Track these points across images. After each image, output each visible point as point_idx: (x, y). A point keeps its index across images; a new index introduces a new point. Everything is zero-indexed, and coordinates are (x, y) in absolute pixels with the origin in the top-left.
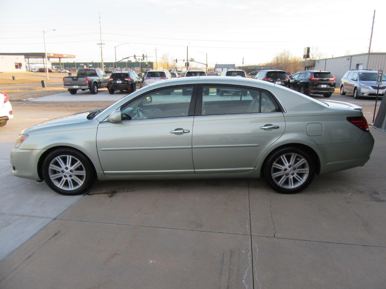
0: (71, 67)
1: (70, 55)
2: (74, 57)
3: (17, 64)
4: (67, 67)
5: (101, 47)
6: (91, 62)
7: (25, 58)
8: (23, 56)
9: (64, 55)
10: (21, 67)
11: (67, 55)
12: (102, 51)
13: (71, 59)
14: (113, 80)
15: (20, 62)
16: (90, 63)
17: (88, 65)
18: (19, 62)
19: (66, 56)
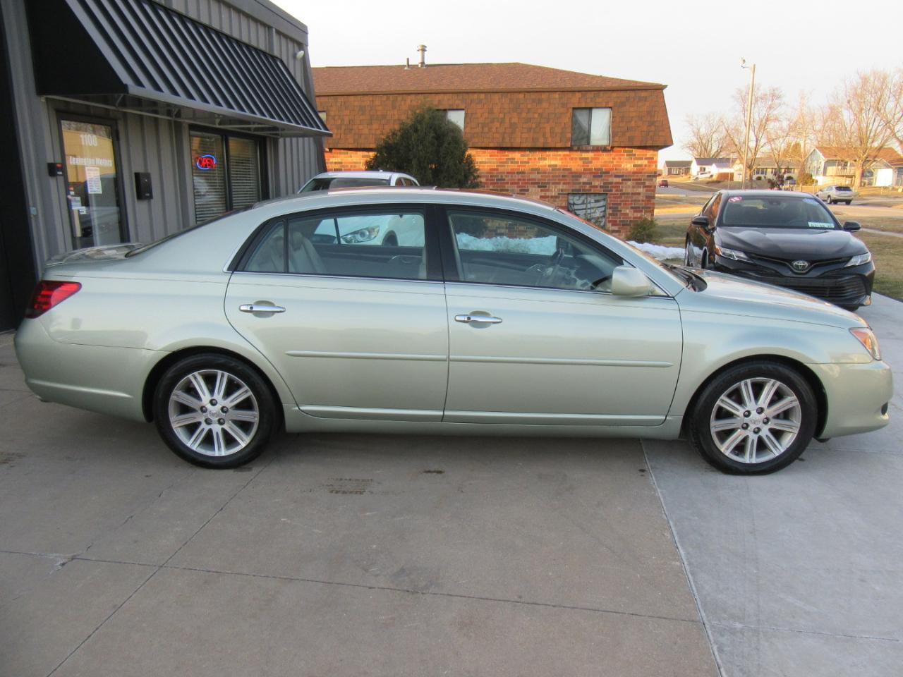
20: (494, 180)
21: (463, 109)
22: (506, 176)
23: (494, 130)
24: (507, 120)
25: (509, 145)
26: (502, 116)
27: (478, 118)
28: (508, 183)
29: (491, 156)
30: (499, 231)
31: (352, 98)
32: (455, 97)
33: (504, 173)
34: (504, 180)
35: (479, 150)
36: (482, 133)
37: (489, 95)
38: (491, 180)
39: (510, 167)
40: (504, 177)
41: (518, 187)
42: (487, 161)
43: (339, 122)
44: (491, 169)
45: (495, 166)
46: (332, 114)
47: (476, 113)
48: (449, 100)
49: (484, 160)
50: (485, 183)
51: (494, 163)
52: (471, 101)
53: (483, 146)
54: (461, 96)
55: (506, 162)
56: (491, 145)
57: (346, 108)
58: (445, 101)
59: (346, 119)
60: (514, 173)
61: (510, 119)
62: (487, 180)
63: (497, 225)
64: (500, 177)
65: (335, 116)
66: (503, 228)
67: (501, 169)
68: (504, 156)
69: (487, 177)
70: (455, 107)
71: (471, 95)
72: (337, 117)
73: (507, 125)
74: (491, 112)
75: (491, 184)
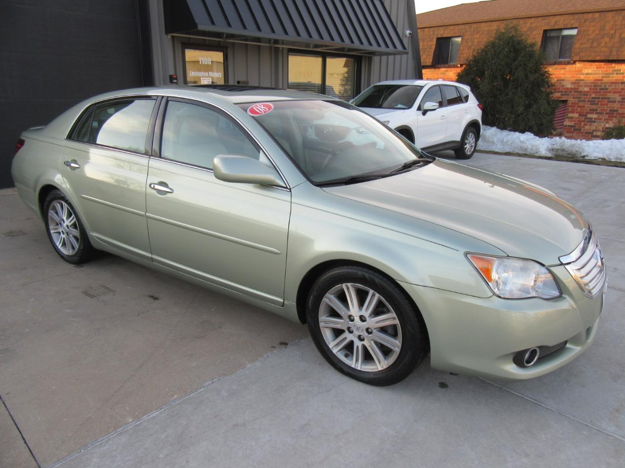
20: (597, 89)
21: (576, 28)
22: (609, 86)
23: (603, 44)
24: (617, 35)
25: (615, 58)
26: (613, 32)
27: (590, 35)
28: (610, 92)
29: (597, 68)
30: (595, 133)
31: (483, 24)
32: (571, 17)
33: (608, 83)
34: (607, 89)
35: (587, 63)
36: (591, 47)
37: (603, 14)
38: (594, 89)
39: (615, 77)
40: (607, 87)
41: (620, 96)
42: (593, 72)
43: (470, 44)
44: (595, 80)
45: (599, 77)
46: (466, 38)
47: (588, 30)
48: (564, 20)
49: (590, 72)
50: (588, 92)
51: (600, 74)
52: (585, 20)
53: (590, 59)
54: (576, 16)
55: (611, 74)
56: (598, 58)
57: (477, 33)
58: (560, 22)
59: (476, 41)
60: (618, 83)
61: (621, 34)
62: (590, 89)
63: (594, 128)
64: (603, 87)
65: (468, 39)
66: (599, 131)
67: (605, 80)
68: (610, 68)
69: (591, 86)
70: (570, 27)
71: (585, 15)
72: (469, 41)
73: (616, 39)
74: (603, 28)
75: (594, 92)
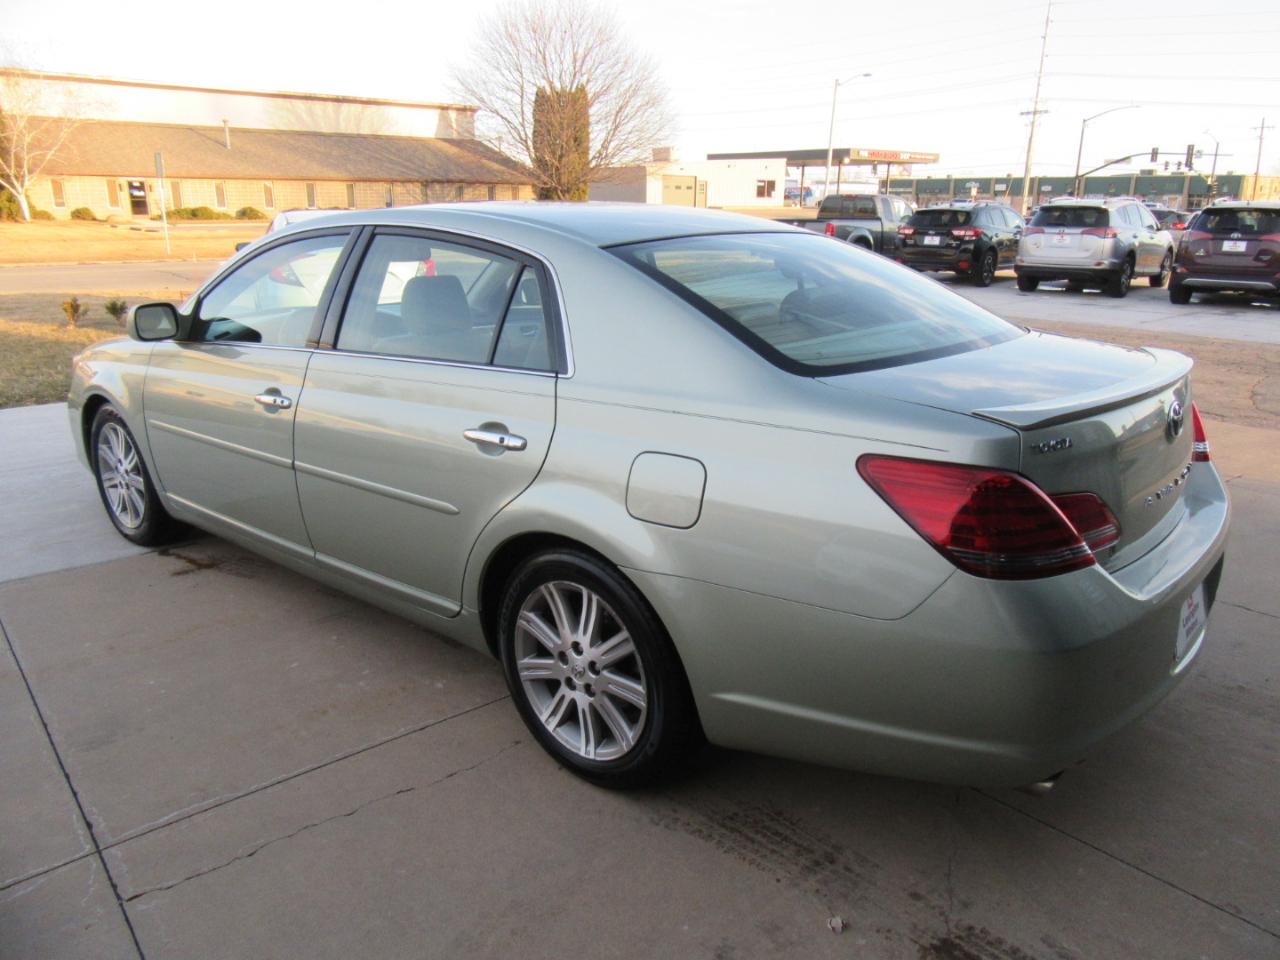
0: (937, 194)
1: (922, 154)
2: (935, 161)
3: (762, 184)
4: (925, 192)
5: (1033, 123)
6: (1005, 176)
7: (788, 164)
8: (784, 161)
9: (904, 153)
10: (773, 193)
11: (911, 153)
12: (1033, 139)
13: (923, 165)
14: (914, 233)
15: (770, 179)
16: (999, 181)
17: (992, 187)
18: (768, 178)
19: (909, 155)
